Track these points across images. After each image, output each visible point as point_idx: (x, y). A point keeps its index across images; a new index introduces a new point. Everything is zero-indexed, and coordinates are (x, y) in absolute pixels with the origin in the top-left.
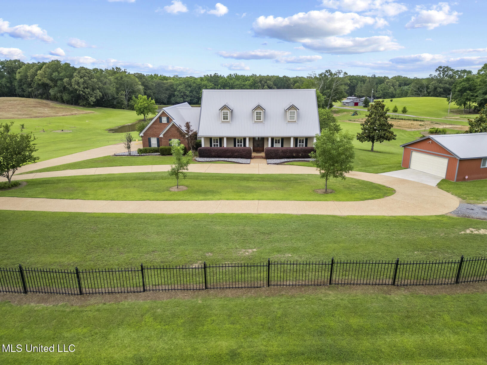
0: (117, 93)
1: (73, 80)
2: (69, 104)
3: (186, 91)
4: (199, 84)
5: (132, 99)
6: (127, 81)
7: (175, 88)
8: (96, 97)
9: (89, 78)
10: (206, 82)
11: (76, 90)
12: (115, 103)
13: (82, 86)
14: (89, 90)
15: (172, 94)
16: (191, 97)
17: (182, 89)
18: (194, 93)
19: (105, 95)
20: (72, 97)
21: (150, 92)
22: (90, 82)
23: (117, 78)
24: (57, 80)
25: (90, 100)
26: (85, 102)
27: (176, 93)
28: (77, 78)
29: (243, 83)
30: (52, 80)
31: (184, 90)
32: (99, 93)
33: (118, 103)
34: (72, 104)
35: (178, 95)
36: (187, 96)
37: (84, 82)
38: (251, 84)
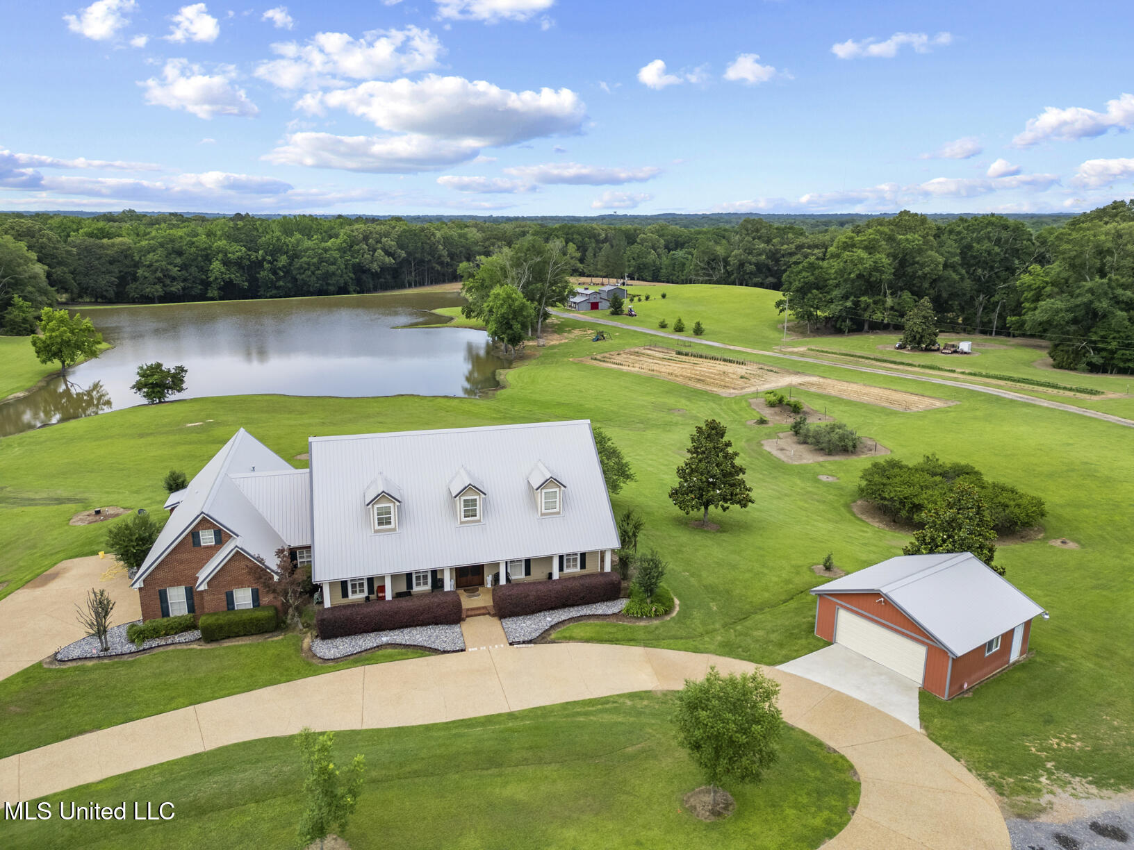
3: (169, 267)
4: (206, 249)
7: (137, 258)
10: (224, 242)
15: (126, 273)
16: (185, 280)
17: (157, 261)
18: (193, 269)
21: (65, 273)
27: (140, 272)
29: (323, 245)
31: (164, 263)
35: (146, 278)
36: (174, 279)
38: (344, 245)
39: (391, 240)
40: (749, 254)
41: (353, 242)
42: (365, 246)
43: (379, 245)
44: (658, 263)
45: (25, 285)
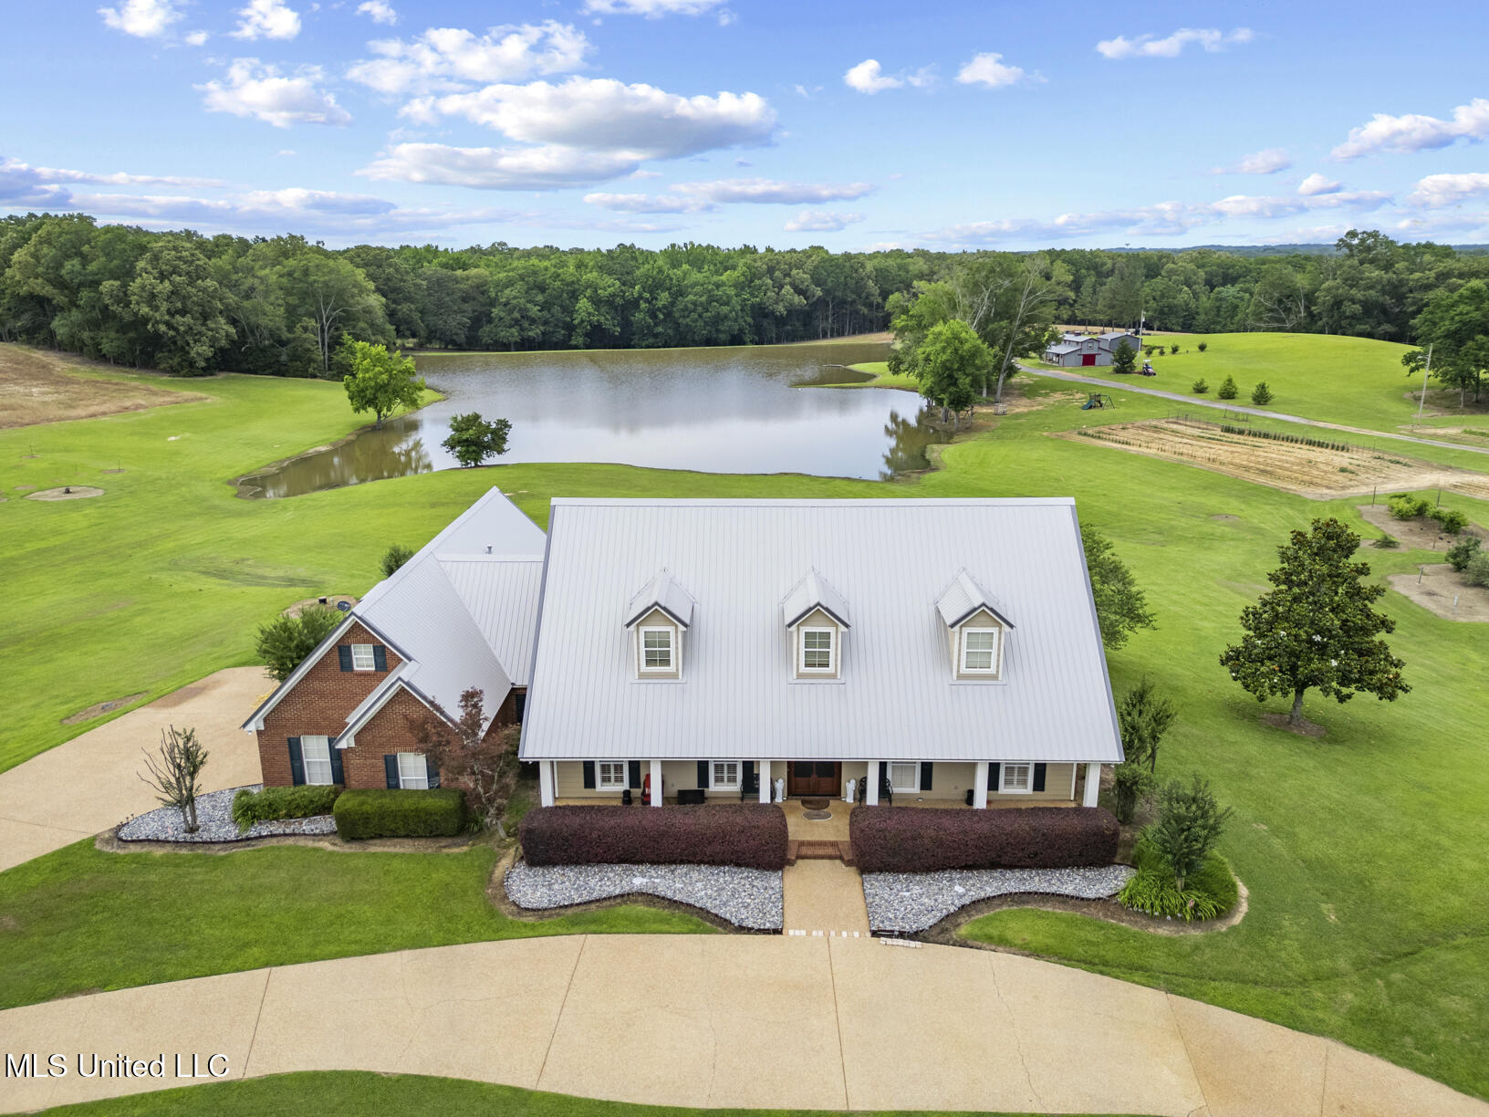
0: (290, 329)
1: (134, 286)
3: (529, 306)
4: (573, 282)
5: (342, 344)
6: (326, 284)
7: (493, 295)
8: (213, 340)
9: (190, 277)
10: (595, 274)
11: (146, 320)
12: (284, 358)
13: (164, 307)
14: (188, 319)
15: (481, 313)
16: (546, 323)
17: (515, 298)
18: (556, 309)
19: (246, 332)
20: (132, 342)
21: (411, 311)
22: (194, 290)
23: (290, 274)
24: (81, 285)
25: (193, 354)
26: (177, 360)
27: (495, 311)
28: (148, 280)
29: (715, 278)
30: (60, 284)
31: (522, 301)
32: (224, 329)
33: (295, 357)
35: (501, 319)
36: (533, 321)
37: (172, 292)
38: (742, 279)
39: (804, 273)
40: (1351, 286)
41: (754, 274)
42: (769, 281)
43: (788, 280)
44: (1193, 304)
45: (358, 320)
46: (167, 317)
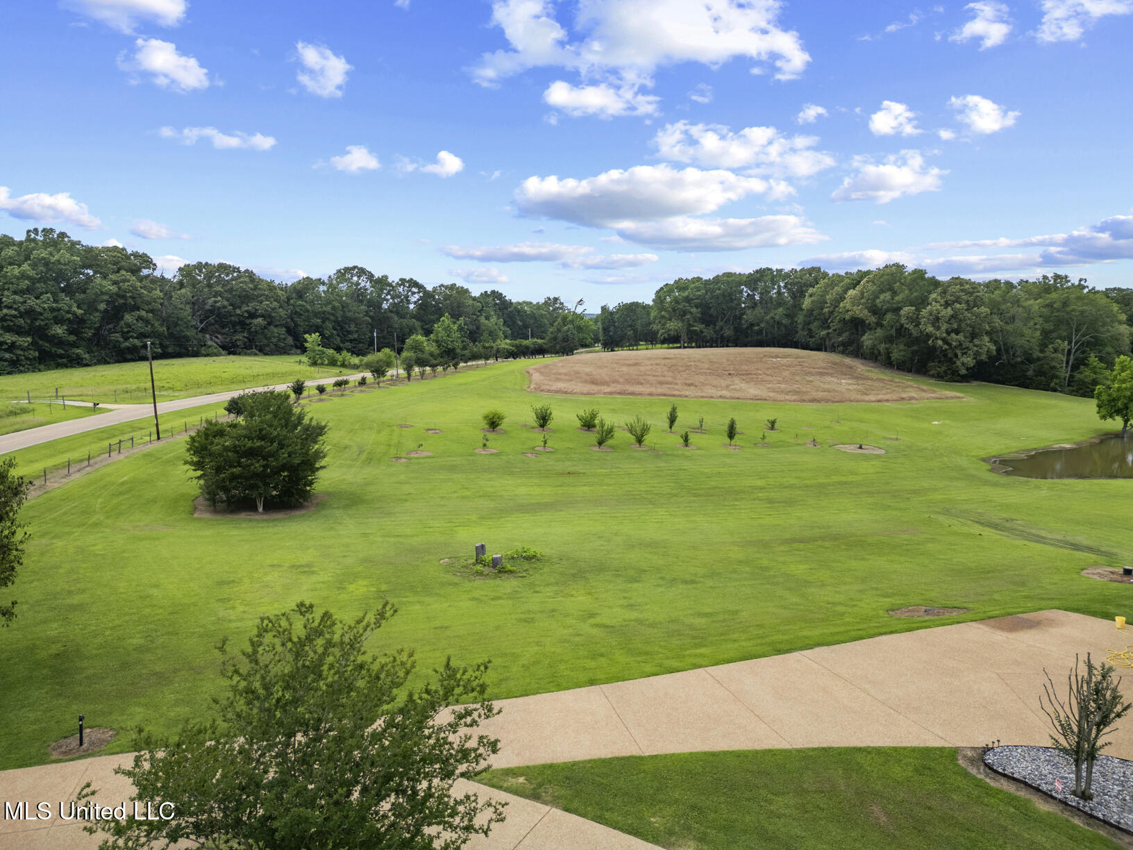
0: (1043, 347)
1: (924, 312)
2: (903, 370)
5: (1086, 365)
6: (1082, 312)
8: (977, 354)
9: (968, 305)
11: (929, 336)
12: (1030, 373)
13: (944, 327)
14: (961, 337)
19: (1004, 349)
20: (913, 353)
22: (969, 315)
23: (1050, 305)
24: (887, 311)
25: (958, 363)
26: (944, 368)
28: (935, 307)
30: (874, 311)
32: (987, 345)
33: (1040, 373)
34: (909, 371)
37: (952, 316)
46: (945, 335)
